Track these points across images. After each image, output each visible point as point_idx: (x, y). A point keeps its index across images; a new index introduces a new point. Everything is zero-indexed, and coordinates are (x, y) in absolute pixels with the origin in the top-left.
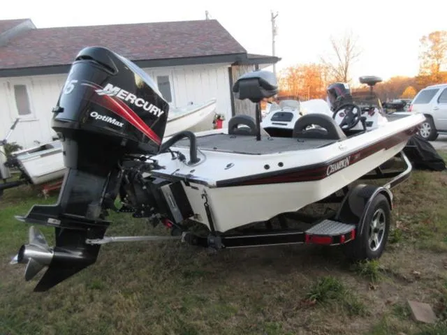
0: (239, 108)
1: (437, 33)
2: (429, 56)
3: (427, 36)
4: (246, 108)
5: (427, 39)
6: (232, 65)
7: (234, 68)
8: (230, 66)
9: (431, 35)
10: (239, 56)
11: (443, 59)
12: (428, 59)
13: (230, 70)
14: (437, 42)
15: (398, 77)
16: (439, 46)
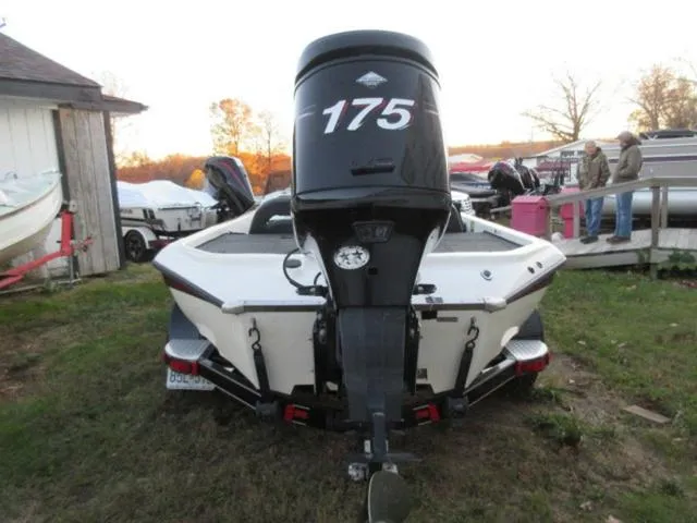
0: (76, 190)
1: (229, 101)
2: (224, 130)
3: (218, 102)
4: (90, 192)
5: (219, 109)
6: (60, 106)
7: (63, 112)
8: (55, 108)
9: (223, 103)
10: (86, 90)
11: (241, 136)
12: (223, 134)
13: (55, 114)
14: (230, 113)
15: (178, 155)
16: (235, 119)
